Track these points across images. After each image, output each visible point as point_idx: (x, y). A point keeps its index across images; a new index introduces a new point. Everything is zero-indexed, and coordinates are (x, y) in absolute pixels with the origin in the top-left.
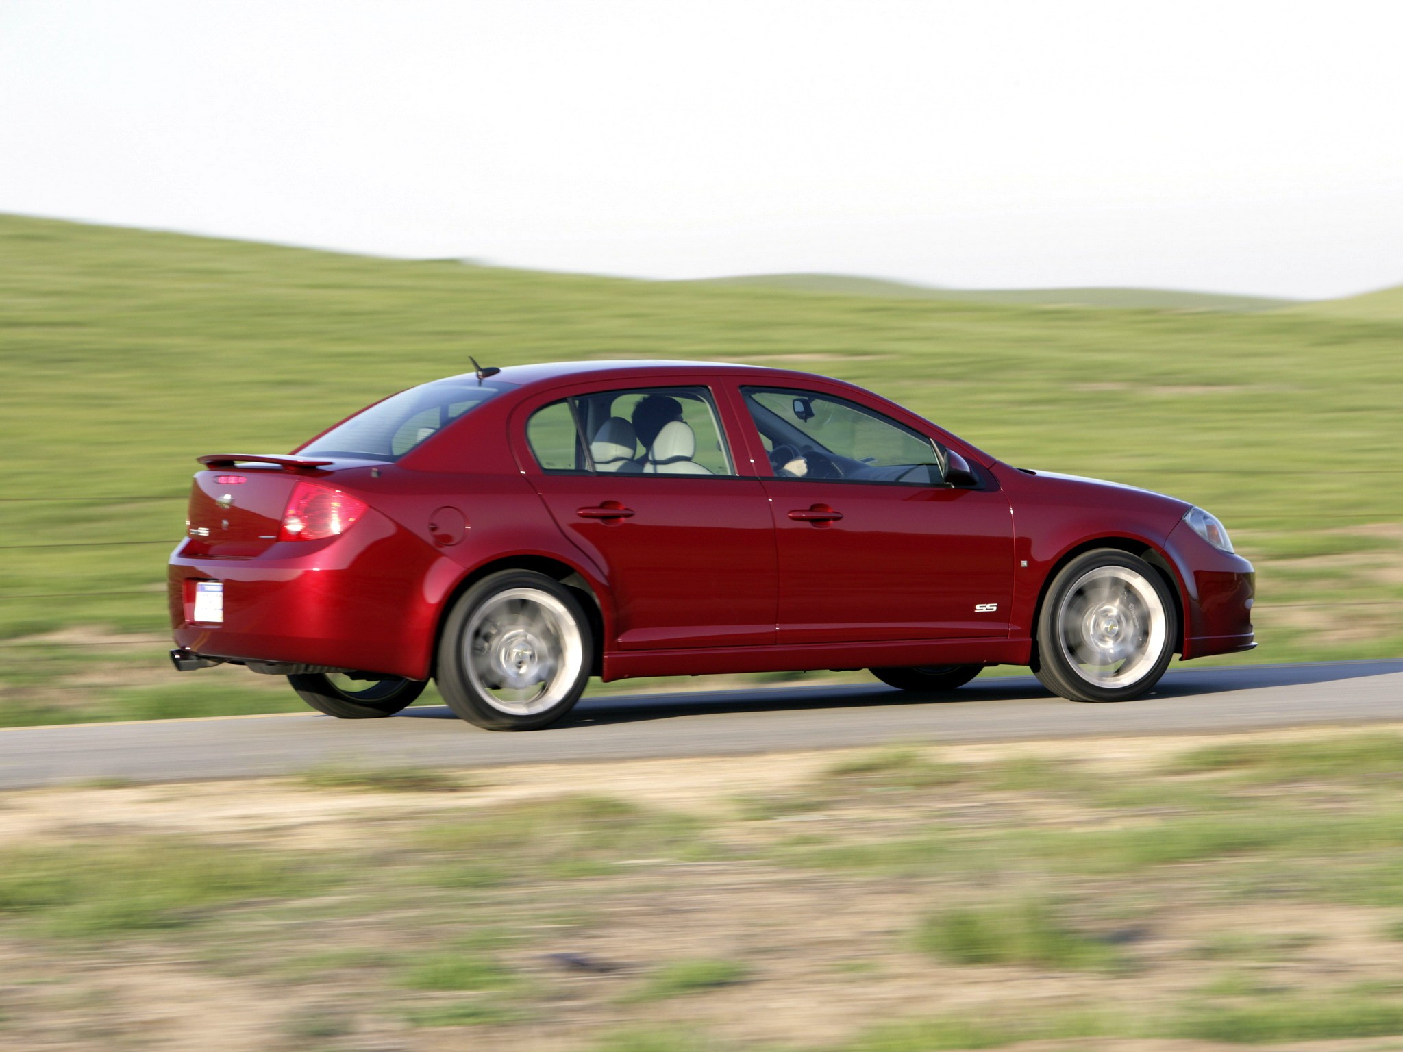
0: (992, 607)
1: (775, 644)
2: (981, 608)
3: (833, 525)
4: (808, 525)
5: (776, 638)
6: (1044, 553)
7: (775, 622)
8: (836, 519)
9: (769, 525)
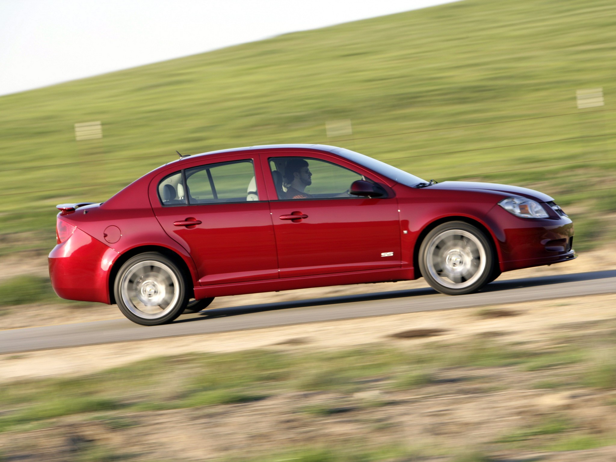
0: (391, 254)
1: (279, 278)
2: (384, 255)
3: (304, 221)
4: (290, 222)
5: (279, 275)
6: (416, 227)
7: (278, 268)
8: (304, 218)
9: (271, 224)
